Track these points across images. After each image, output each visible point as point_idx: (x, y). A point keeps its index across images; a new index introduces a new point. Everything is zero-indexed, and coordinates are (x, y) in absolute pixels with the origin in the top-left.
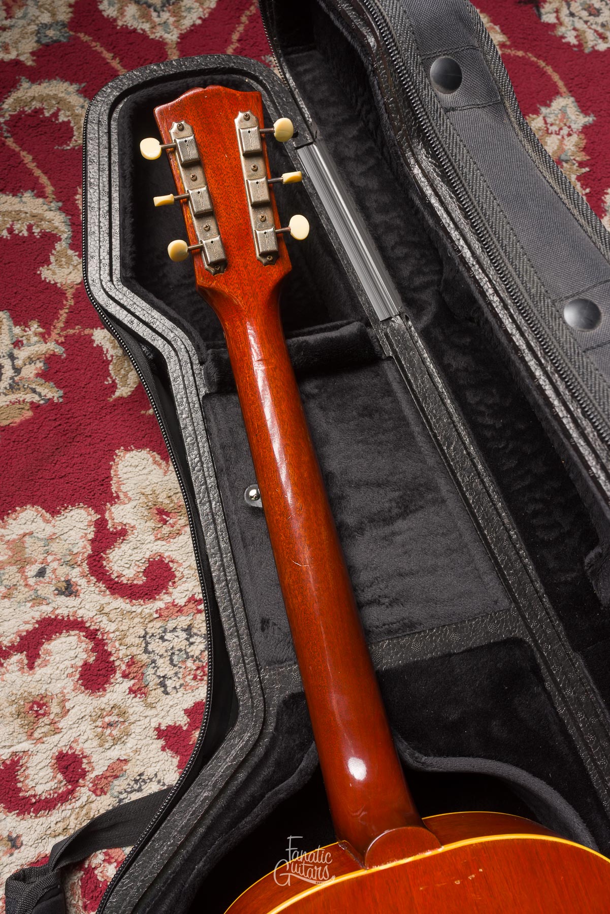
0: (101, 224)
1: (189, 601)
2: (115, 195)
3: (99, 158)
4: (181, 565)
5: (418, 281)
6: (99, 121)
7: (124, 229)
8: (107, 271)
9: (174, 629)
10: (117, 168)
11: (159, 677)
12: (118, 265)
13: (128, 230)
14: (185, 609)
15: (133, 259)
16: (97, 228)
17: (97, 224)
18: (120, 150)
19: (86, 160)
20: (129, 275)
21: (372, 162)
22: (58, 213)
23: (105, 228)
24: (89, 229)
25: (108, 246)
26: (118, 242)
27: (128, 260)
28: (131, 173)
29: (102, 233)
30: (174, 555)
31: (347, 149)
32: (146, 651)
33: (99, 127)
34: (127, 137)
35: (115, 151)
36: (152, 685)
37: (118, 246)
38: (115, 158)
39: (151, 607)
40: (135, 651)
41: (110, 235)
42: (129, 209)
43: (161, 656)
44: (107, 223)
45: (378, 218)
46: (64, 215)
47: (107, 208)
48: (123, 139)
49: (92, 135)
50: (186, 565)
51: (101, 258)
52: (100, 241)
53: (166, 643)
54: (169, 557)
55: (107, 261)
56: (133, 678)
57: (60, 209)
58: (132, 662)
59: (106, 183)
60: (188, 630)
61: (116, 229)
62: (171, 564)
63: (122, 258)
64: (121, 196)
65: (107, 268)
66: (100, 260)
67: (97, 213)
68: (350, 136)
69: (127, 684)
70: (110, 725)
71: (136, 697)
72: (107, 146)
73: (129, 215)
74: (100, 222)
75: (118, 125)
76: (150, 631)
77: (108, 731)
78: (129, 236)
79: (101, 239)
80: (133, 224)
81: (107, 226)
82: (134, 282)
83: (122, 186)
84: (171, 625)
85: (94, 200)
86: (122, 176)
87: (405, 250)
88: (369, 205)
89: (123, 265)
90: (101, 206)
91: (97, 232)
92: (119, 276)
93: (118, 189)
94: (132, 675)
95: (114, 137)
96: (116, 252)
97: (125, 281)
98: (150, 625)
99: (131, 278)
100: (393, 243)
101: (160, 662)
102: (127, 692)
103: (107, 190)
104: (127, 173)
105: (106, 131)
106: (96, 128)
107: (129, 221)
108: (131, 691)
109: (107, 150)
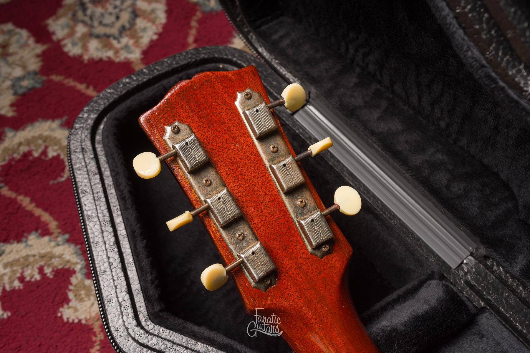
0: (111, 260)
2: (119, 220)
3: (91, 186)
5: (492, 215)
6: (83, 149)
7: (137, 256)
8: (131, 314)
10: (113, 191)
12: (142, 300)
13: (143, 256)
15: (157, 287)
16: (106, 265)
17: (106, 260)
18: (112, 171)
19: (78, 192)
20: (157, 308)
21: (384, 104)
22: (67, 245)
23: (117, 263)
24: (98, 269)
25: (124, 283)
26: (135, 272)
27: (152, 291)
28: (130, 192)
29: (114, 270)
31: (353, 99)
33: (83, 155)
34: (116, 155)
35: (107, 173)
37: (136, 277)
38: (109, 181)
41: (124, 269)
42: (138, 232)
44: (117, 257)
45: (418, 160)
46: (72, 246)
47: (113, 240)
48: (113, 158)
49: (78, 165)
51: (120, 300)
52: (114, 281)
55: (129, 302)
57: (68, 241)
59: (106, 212)
61: (129, 259)
63: (144, 291)
64: (126, 220)
65: (130, 311)
66: (120, 303)
67: (104, 248)
68: (352, 84)
72: (97, 171)
73: (139, 239)
74: (109, 258)
75: (104, 146)
78: (146, 263)
79: (115, 278)
80: (146, 247)
81: (118, 260)
82: (165, 315)
83: (124, 210)
85: (96, 234)
86: (121, 198)
87: (462, 185)
88: (400, 149)
89: (147, 299)
90: (106, 239)
91: (108, 270)
92: (146, 313)
93: (119, 213)
95: (103, 159)
96: (136, 286)
97: (155, 318)
99: (161, 311)
100: (445, 181)
103: (107, 218)
104: (126, 192)
105: (92, 156)
106: (81, 156)
107: (141, 245)
109: (98, 176)
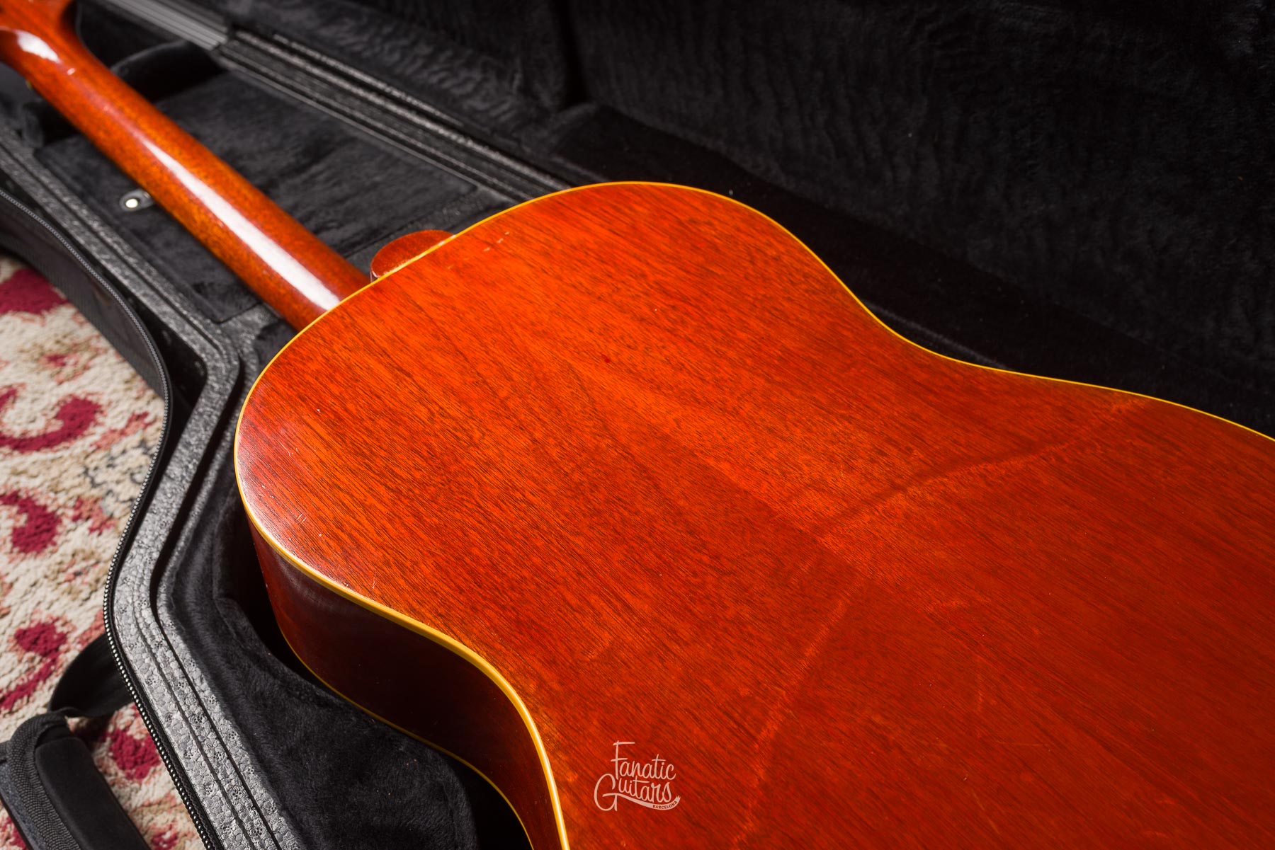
1: (130, 421)
4: (103, 394)
9: (124, 452)
11: (124, 502)
14: (128, 430)
30: (90, 389)
32: (94, 485)
36: (117, 514)
39: (80, 445)
40: (78, 491)
43: (118, 482)
50: (109, 390)
53: (118, 469)
54: (83, 392)
56: (88, 518)
58: (80, 502)
60: (143, 443)
62: (90, 398)
69: (84, 527)
70: (77, 574)
71: (100, 534)
76: (92, 466)
77: (79, 580)
84: (116, 450)
94: (85, 515)
98: (89, 460)
101: (117, 489)
102: (87, 532)
108: (92, 530)
